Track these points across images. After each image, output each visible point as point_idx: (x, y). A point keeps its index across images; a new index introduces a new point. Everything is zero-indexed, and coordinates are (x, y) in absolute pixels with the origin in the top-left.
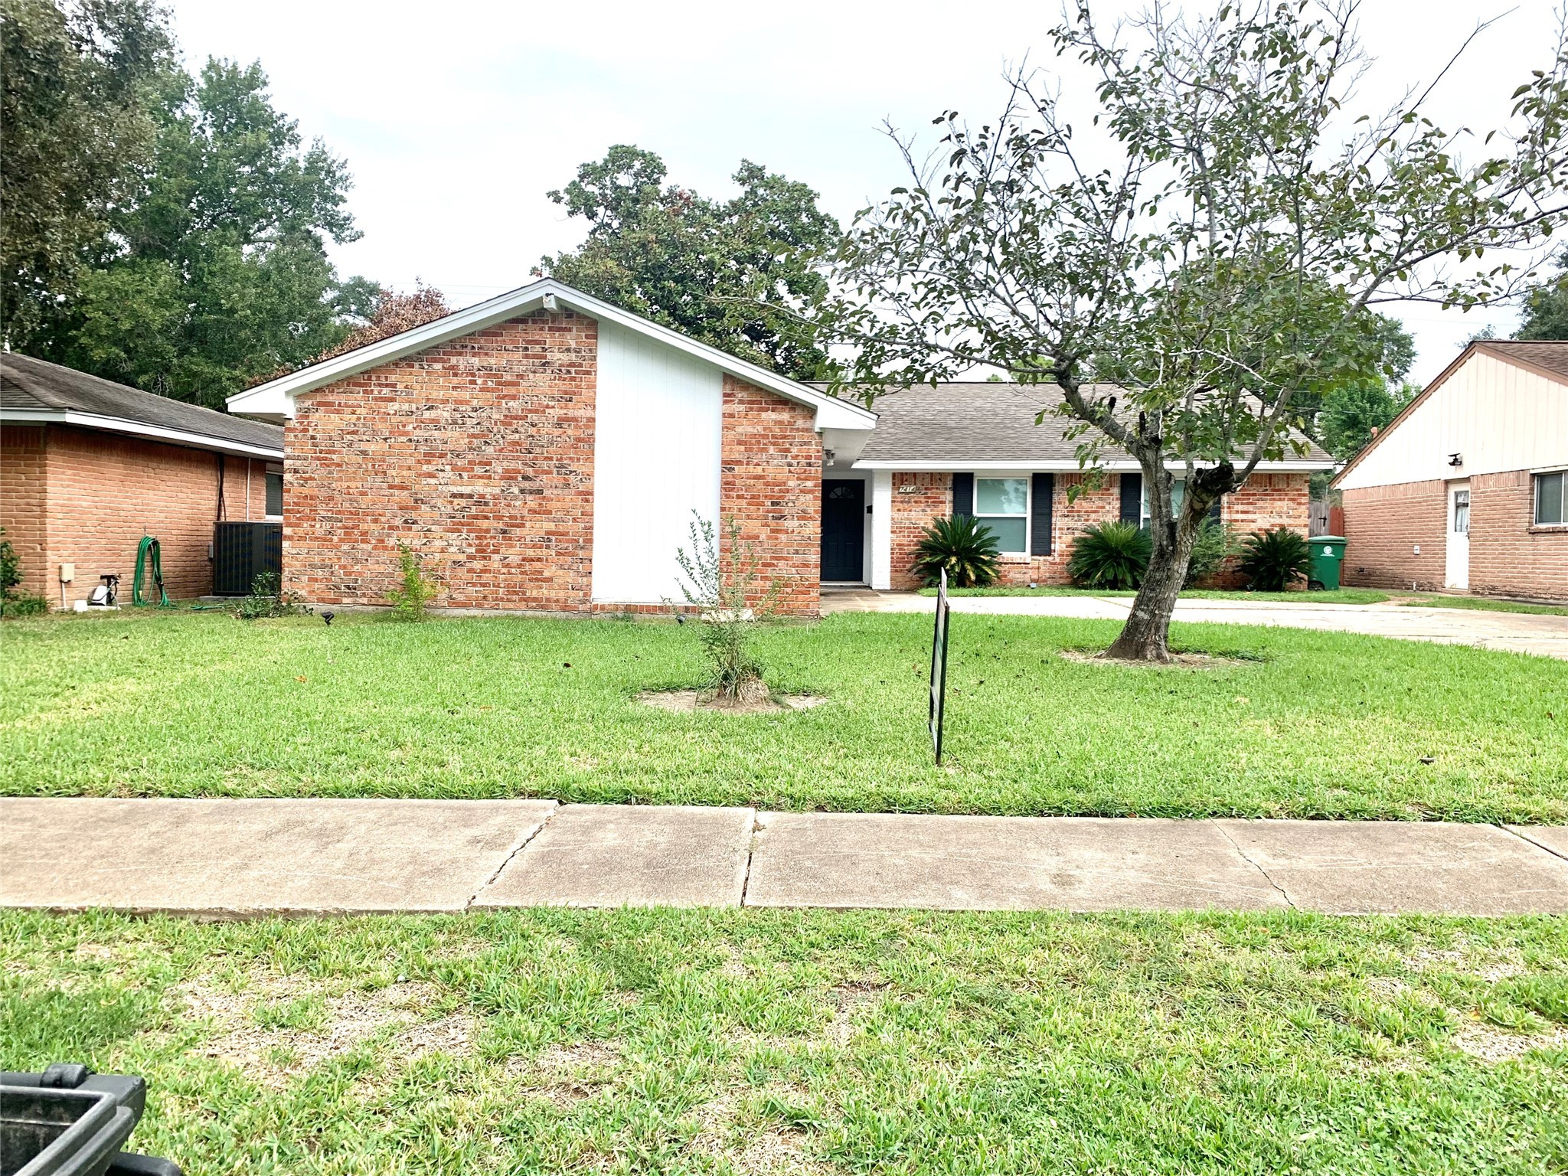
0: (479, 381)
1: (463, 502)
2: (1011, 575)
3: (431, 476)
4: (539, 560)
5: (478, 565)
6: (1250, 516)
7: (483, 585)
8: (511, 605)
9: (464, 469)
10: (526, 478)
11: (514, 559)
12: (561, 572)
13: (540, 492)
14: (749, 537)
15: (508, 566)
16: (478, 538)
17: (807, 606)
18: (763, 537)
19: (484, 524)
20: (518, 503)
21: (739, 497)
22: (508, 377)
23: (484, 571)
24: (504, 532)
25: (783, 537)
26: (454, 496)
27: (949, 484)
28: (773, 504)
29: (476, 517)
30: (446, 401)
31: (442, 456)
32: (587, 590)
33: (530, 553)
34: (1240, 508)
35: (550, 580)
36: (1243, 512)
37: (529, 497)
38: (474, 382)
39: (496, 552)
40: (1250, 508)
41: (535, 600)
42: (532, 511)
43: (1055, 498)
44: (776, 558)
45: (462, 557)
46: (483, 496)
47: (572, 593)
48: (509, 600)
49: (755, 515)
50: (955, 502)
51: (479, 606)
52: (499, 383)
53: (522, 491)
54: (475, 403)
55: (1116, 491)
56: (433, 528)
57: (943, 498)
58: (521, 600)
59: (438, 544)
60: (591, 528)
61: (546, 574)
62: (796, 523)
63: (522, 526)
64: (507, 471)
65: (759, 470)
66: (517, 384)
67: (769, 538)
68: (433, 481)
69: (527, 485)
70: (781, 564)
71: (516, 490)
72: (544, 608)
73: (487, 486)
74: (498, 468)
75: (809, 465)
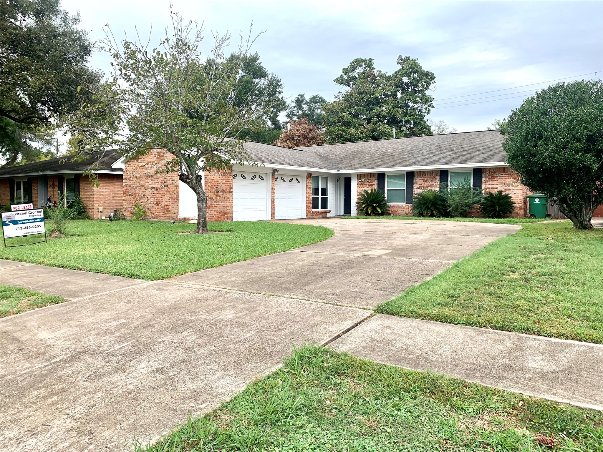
0: (156, 156)
1: (153, 189)
2: (398, 212)
3: (148, 183)
4: (168, 205)
5: (156, 207)
6: (495, 186)
7: (158, 212)
8: (163, 218)
9: (153, 181)
10: (165, 182)
11: (163, 205)
12: (172, 209)
13: (168, 186)
14: (211, 198)
15: (162, 207)
16: (157, 199)
17: (224, 219)
18: (214, 198)
19: (157, 195)
20: (164, 189)
21: (209, 186)
22: (162, 154)
23: (158, 209)
24: (161, 198)
25: (218, 198)
26: (152, 188)
27: (376, 177)
28: (216, 188)
29: (156, 194)
30: (150, 162)
31: (150, 177)
32: (177, 214)
33: (166, 203)
34: (490, 182)
35: (170, 211)
36: (491, 184)
37: (166, 188)
38: (155, 156)
39: (160, 203)
40: (495, 182)
41: (167, 217)
42: (167, 192)
43: (415, 181)
44: (217, 204)
45: (154, 205)
46: (157, 188)
47: (174, 215)
48: (162, 217)
49: (212, 191)
50: (378, 184)
51: (157, 218)
52: (160, 156)
53: (164, 186)
54: (156, 162)
55: (438, 177)
56: (148, 197)
57: (374, 183)
58: (165, 217)
59: (149, 201)
60: (179, 196)
61: (169, 209)
62: (221, 193)
63: (164, 196)
64: (161, 180)
65: (212, 178)
66: (163, 156)
67: (215, 198)
68: (148, 184)
69: (165, 184)
70: (218, 206)
71: (163, 186)
72: (169, 219)
73: (158, 185)
74: (160, 180)
75: (224, 175)
